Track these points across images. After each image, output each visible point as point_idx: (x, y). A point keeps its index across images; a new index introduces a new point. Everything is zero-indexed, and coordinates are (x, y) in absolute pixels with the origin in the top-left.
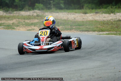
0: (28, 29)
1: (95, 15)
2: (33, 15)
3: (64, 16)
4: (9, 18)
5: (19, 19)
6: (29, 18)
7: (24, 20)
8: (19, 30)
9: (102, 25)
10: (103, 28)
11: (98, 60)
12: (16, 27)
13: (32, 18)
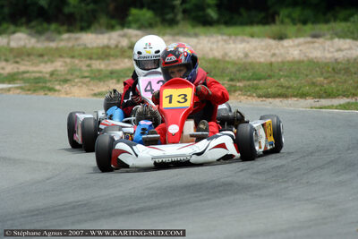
0: (97, 90)
1: (309, 42)
2: (117, 46)
3: (215, 46)
4: (41, 56)
5: (73, 57)
6: (105, 53)
7: (88, 62)
8: (67, 94)
9: (329, 74)
10: (333, 85)
11: (308, 200)
12: (60, 84)
13: (113, 56)
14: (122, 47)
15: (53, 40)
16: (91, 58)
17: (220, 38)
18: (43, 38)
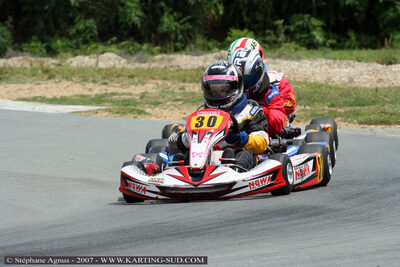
3: (317, 70)
4: (131, 77)
5: (165, 79)
6: (199, 76)
7: (181, 84)
8: (158, 117)
12: (150, 107)
15: (145, 62)
16: (184, 81)
17: (324, 62)
18: (134, 58)
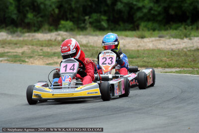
0: (48, 62)
1: (158, 40)
2: (55, 40)
4: (16, 44)
5: (33, 45)
6: (49, 44)
7: (41, 48)
8: (32, 63)
9: (169, 56)
10: (172, 62)
11: (162, 115)
12: (28, 59)
13: (54, 45)
14: (58, 40)
15: (20, 36)
16: (42, 46)
18: (15, 35)
